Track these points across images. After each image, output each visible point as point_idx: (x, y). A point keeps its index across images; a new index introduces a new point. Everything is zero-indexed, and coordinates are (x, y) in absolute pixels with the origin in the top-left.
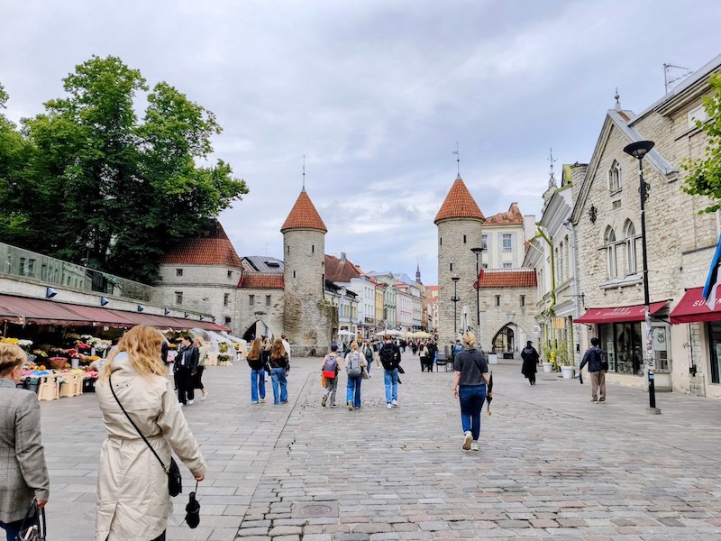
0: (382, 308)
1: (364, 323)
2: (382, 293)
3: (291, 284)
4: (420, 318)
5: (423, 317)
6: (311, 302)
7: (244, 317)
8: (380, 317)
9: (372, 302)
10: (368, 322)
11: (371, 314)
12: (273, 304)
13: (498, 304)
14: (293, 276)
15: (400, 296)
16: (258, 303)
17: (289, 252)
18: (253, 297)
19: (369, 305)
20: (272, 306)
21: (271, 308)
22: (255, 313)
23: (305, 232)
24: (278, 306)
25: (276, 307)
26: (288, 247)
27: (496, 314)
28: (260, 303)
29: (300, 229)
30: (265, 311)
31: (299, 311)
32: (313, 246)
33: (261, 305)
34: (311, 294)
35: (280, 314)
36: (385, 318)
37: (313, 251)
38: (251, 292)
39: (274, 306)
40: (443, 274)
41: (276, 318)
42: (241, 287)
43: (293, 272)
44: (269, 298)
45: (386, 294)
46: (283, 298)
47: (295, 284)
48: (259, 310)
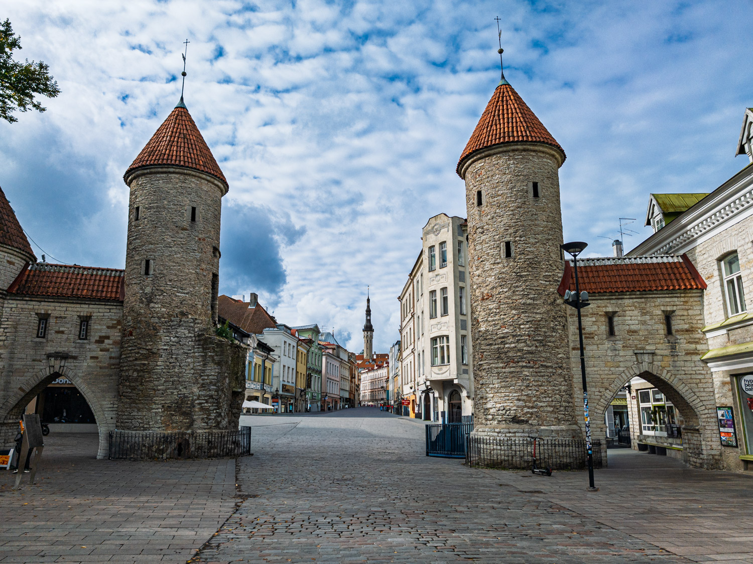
0: (304, 372)
1: (281, 392)
2: (305, 351)
3: (136, 288)
4: (348, 389)
5: (350, 387)
6: (183, 331)
7: (18, 364)
8: (301, 385)
9: (292, 363)
10: (288, 391)
11: (290, 380)
12: (94, 336)
13: (611, 332)
14: (143, 272)
15: (326, 359)
16: (58, 332)
17: (137, 219)
18: (46, 320)
19: (289, 368)
20: (93, 340)
21: (89, 344)
22: (49, 356)
23: (177, 176)
24: (106, 341)
25: (103, 342)
26: (138, 208)
27: (610, 353)
28: (62, 332)
29: (164, 170)
30: (74, 351)
31: (155, 351)
32: (194, 209)
33: (65, 336)
34: (183, 314)
35: (111, 358)
36: (309, 385)
37: (193, 218)
38: (43, 307)
39: (97, 342)
40: (488, 266)
41: (101, 368)
42: (17, 294)
43: (144, 263)
44: (85, 321)
45: (310, 353)
46: (119, 323)
47: (148, 290)
48: (60, 349)
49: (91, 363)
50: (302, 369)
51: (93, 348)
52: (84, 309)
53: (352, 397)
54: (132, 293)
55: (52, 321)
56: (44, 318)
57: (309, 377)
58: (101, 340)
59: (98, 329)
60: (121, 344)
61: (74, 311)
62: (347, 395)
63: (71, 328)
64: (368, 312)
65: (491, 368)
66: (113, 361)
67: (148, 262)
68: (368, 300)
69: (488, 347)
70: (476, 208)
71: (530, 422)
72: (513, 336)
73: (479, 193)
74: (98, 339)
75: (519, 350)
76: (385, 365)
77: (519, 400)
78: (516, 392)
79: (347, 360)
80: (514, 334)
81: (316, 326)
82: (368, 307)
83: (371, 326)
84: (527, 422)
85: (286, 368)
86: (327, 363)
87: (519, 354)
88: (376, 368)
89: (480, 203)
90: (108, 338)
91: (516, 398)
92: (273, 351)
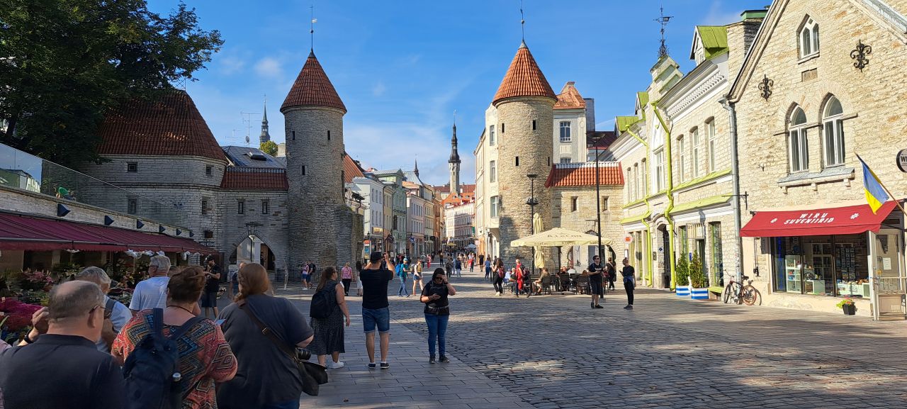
2: (390, 195)
3: (298, 183)
6: (328, 209)
7: (231, 231)
8: (388, 227)
9: (379, 208)
10: (377, 233)
11: (378, 223)
12: (272, 212)
13: (574, 209)
14: (301, 173)
15: (411, 201)
16: (251, 210)
17: (294, 139)
18: (243, 203)
19: (377, 212)
20: (271, 214)
21: (269, 216)
22: (247, 225)
23: (317, 111)
24: (279, 215)
25: (277, 215)
26: (294, 132)
27: (572, 220)
28: (253, 210)
29: (310, 108)
30: (262, 222)
31: (312, 221)
32: (329, 132)
33: (255, 213)
34: (327, 198)
35: (283, 225)
36: (395, 227)
37: (329, 139)
38: (241, 195)
39: (274, 215)
40: (506, 170)
41: (278, 230)
42: (225, 188)
43: (301, 167)
44: (265, 203)
45: (395, 196)
46: (285, 203)
47: (305, 184)
48: (253, 221)
49: (272, 228)
50: (389, 213)
51: (271, 219)
52: (264, 195)
53: (437, 235)
54: (295, 185)
55: (246, 203)
56: (241, 202)
57: (395, 218)
58: (276, 214)
59: (274, 208)
60: (289, 216)
61: (259, 196)
62: (431, 233)
63: (258, 208)
64: (455, 142)
66: (284, 226)
67: (303, 167)
68: (455, 128)
70: (501, 134)
73: (503, 124)
74: (274, 213)
76: (471, 201)
79: (430, 199)
81: (400, 170)
82: (455, 135)
83: (457, 157)
85: (375, 213)
86: (411, 203)
88: (462, 203)
89: (503, 131)
90: (280, 212)
92: (363, 199)
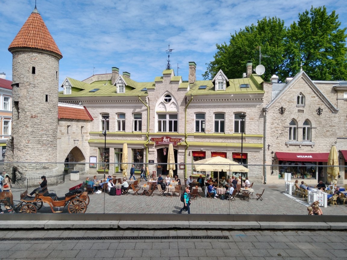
13: (68, 132)
65: (34, 147)
69: (33, 138)
70: (31, 74)
71: (49, 168)
72: (46, 135)
73: (34, 68)
75: (48, 141)
77: (46, 160)
78: (45, 157)
80: (46, 134)
84: (48, 168)
87: (48, 142)
89: (34, 72)
91: (45, 159)
